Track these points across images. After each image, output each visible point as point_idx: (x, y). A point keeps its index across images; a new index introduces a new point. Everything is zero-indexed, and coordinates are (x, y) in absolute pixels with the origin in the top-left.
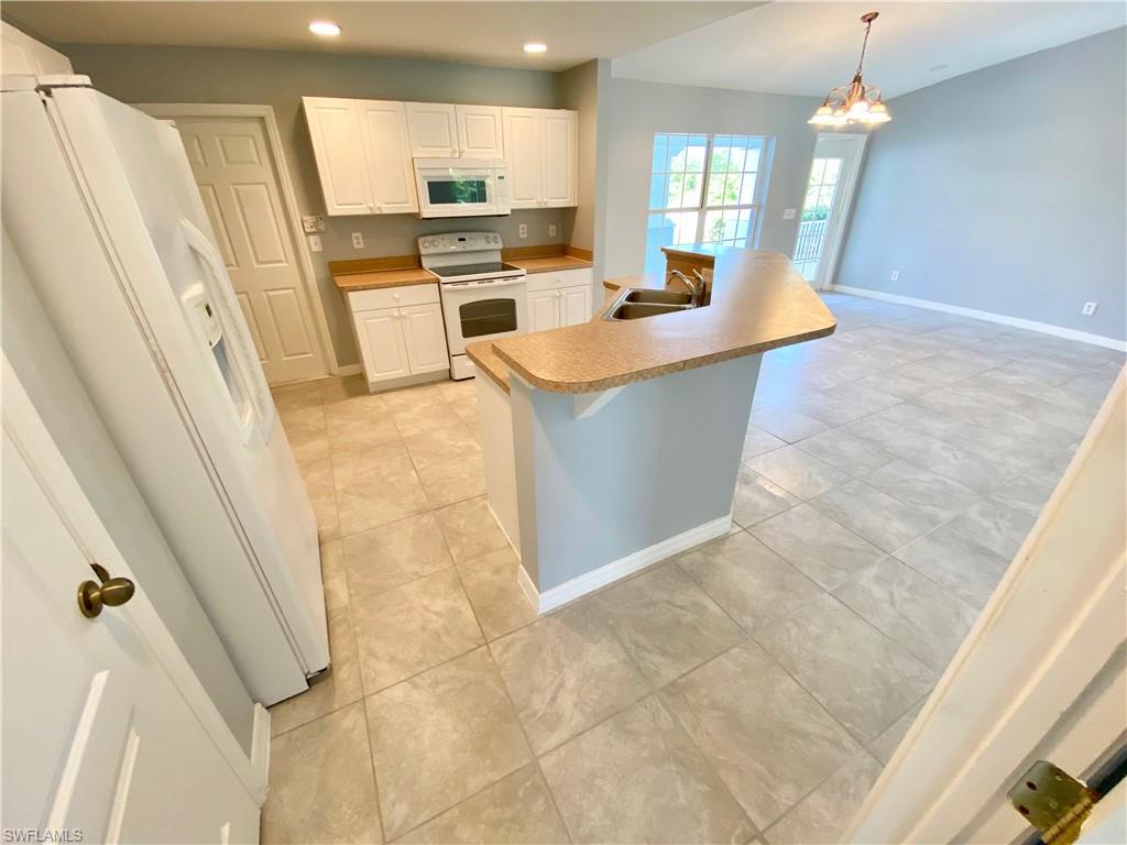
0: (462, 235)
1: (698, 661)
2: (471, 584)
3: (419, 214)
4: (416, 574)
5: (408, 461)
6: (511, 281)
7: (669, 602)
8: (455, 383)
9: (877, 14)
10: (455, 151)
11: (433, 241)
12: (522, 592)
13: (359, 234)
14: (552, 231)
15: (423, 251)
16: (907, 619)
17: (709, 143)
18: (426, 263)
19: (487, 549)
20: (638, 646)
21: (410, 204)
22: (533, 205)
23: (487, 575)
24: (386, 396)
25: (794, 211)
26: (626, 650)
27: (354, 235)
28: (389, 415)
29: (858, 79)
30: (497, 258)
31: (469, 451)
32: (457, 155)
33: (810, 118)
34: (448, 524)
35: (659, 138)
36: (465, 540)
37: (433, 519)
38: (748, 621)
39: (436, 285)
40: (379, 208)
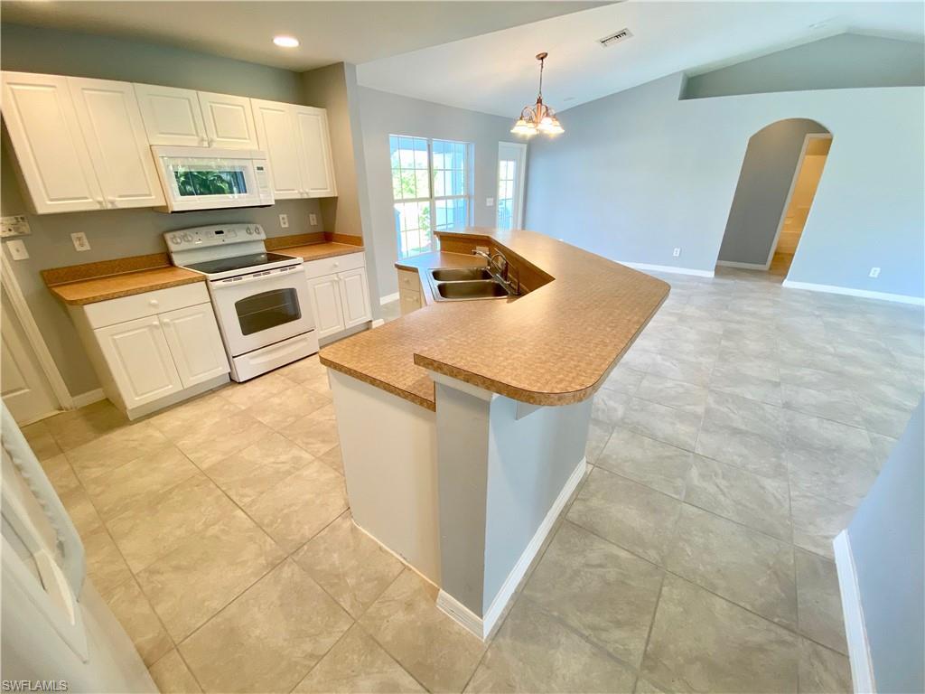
0: (218, 228)
1: (648, 618)
2: (389, 638)
3: (166, 207)
4: (311, 656)
5: (225, 499)
6: (288, 271)
7: (588, 565)
8: (240, 387)
9: (547, 54)
10: (203, 140)
11: (185, 235)
12: (453, 622)
13: (82, 234)
14: (313, 220)
15: (173, 247)
16: (740, 504)
17: (429, 145)
18: (177, 260)
19: (383, 583)
20: (594, 628)
21: (153, 197)
22: (295, 195)
23: (400, 617)
24: (154, 420)
25: (492, 199)
26: (587, 639)
27: (74, 236)
28: (170, 445)
29: (539, 101)
30: (261, 248)
31: (297, 464)
32: (206, 144)
33: (511, 128)
34: (318, 568)
35: (393, 138)
36: (351, 581)
37: (296, 568)
38: (653, 555)
39: (204, 283)
40: (112, 203)
